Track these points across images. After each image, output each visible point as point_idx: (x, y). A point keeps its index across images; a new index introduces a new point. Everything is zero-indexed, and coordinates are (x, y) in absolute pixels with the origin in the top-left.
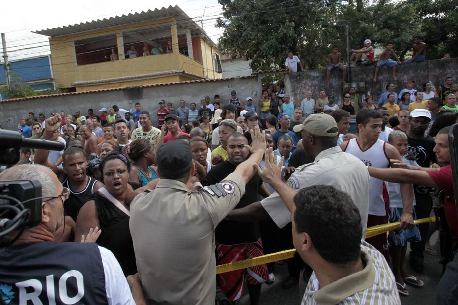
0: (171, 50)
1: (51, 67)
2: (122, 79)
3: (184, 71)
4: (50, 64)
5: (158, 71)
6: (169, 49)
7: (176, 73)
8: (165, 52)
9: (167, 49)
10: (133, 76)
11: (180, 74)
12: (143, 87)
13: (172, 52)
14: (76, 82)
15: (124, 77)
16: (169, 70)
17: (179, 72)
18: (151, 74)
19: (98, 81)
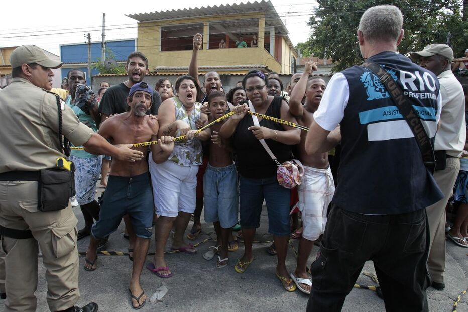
0: (256, 45)
1: (136, 48)
2: (204, 69)
3: (267, 67)
4: (136, 45)
5: (241, 64)
6: (253, 44)
7: (259, 67)
8: (249, 46)
9: (252, 44)
10: (216, 67)
11: (262, 69)
12: (232, 75)
13: (257, 46)
14: (158, 67)
15: (206, 67)
16: (252, 64)
17: (263, 67)
18: (233, 66)
19: (179, 67)
